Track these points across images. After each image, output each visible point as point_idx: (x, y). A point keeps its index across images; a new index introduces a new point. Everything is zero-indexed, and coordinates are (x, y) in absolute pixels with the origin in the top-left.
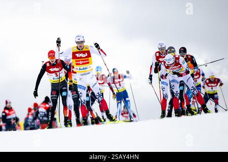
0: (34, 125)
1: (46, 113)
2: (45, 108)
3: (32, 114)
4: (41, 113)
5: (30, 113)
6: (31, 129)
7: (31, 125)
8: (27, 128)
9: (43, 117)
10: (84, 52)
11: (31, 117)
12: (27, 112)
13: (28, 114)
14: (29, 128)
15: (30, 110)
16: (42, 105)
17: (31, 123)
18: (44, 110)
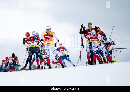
0: (6, 69)
1: (13, 63)
2: (12, 60)
3: (5, 63)
4: (10, 63)
5: (4, 63)
6: (4, 71)
7: (4, 69)
8: (2, 71)
9: (11, 65)
10: (50, 36)
11: (4, 65)
12: (2, 62)
13: (3, 64)
14: (3, 71)
15: (3, 61)
16: (11, 58)
17: (4, 68)
18: (12, 61)
